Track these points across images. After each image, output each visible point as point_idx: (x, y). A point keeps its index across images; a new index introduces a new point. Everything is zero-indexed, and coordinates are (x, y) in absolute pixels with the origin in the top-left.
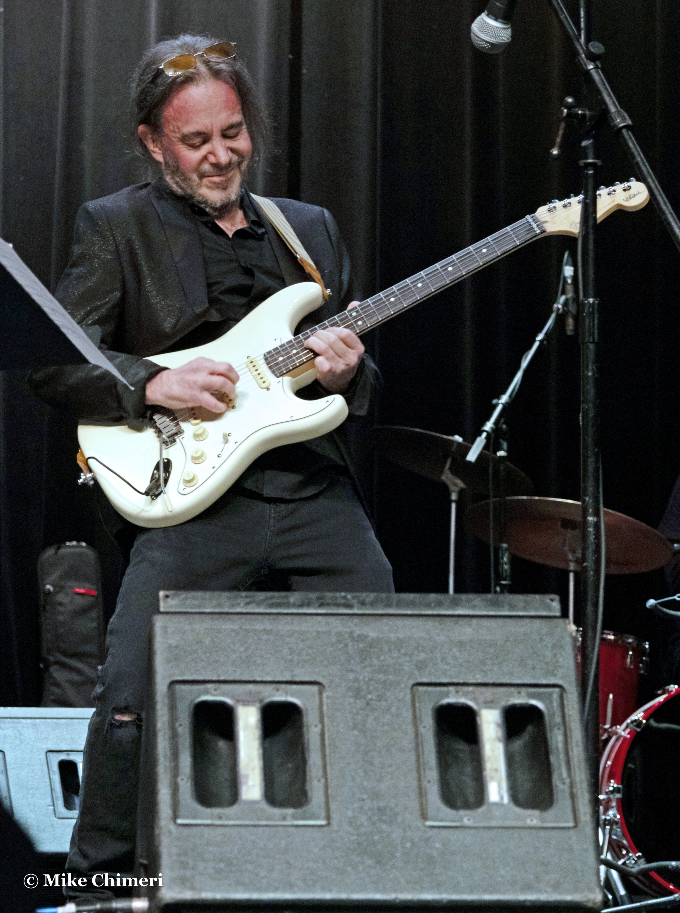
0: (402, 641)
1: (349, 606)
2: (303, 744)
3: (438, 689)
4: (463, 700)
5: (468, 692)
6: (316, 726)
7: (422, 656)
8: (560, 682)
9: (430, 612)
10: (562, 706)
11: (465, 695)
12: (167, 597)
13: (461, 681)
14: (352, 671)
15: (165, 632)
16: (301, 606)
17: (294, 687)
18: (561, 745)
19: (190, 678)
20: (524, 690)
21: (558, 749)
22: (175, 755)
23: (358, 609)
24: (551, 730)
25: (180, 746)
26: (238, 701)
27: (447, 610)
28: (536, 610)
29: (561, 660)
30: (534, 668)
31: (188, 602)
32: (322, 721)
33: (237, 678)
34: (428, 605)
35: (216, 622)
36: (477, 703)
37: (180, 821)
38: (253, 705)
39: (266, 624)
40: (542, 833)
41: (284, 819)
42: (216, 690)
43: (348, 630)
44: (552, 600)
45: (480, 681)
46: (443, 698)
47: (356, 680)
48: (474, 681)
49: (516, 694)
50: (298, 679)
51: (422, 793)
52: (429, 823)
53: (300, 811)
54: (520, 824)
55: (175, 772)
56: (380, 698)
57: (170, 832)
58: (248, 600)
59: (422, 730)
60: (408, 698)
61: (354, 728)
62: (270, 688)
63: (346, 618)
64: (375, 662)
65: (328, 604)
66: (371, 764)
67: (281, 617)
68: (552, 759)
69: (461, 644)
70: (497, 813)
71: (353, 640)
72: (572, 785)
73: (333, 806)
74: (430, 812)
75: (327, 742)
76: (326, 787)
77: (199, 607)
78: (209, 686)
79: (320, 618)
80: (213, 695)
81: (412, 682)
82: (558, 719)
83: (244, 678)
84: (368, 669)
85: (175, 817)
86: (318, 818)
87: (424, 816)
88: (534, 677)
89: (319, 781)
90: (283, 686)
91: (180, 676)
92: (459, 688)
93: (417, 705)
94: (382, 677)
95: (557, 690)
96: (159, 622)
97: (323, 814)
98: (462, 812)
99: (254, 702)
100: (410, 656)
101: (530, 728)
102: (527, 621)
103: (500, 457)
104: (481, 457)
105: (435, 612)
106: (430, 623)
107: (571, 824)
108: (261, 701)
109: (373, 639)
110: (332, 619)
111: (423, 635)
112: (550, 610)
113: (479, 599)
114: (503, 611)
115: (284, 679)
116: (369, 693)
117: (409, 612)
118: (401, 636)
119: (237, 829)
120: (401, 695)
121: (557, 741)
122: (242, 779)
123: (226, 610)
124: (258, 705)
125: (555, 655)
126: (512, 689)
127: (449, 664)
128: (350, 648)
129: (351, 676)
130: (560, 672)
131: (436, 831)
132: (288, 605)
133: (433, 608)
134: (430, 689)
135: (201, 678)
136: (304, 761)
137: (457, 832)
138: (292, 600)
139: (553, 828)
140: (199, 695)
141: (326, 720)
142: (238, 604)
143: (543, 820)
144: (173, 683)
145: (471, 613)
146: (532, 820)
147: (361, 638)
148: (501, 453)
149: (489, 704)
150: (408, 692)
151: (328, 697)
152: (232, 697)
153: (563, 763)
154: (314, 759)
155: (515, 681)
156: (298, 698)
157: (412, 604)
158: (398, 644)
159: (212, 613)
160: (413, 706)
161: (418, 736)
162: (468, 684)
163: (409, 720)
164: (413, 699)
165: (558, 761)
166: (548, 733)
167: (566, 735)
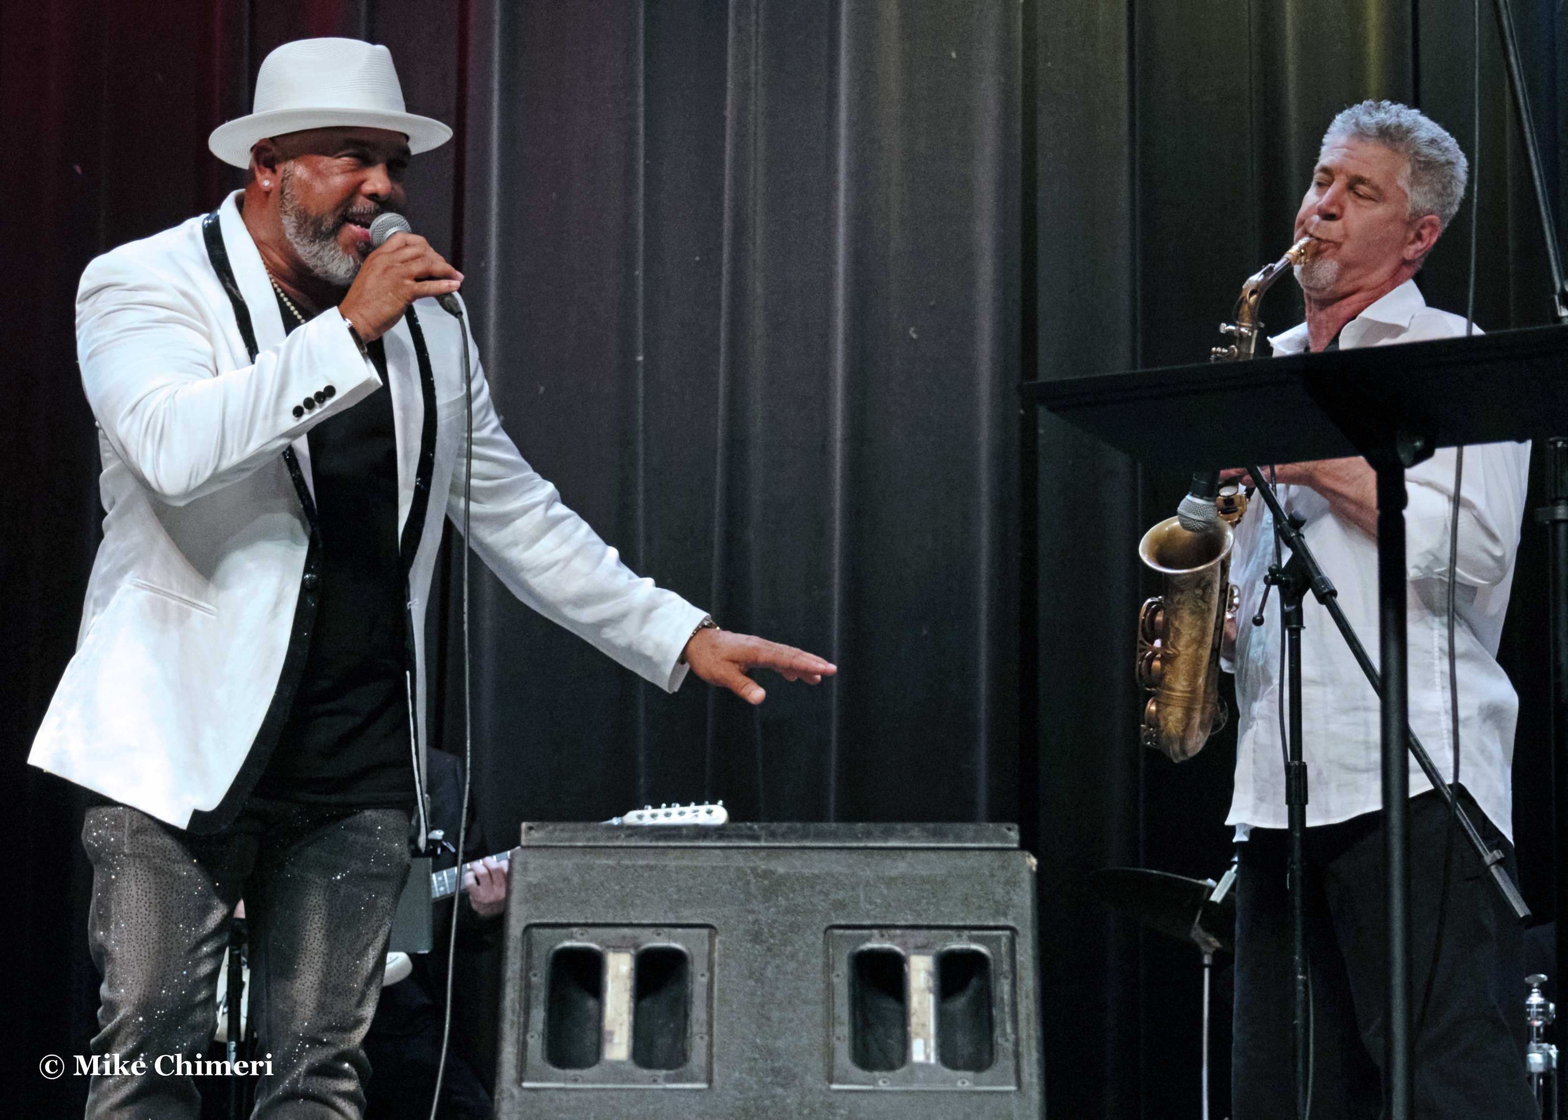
0: (818, 877)
1: (757, 839)
2: (686, 995)
3: (858, 932)
4: (887, 945)
5: (894, 936)
6: (703, 975)
7: (841, 895)
8: (1011, 923)
9: (855, 845)
10: (1013, 951)
11: (892, 939)
13: (888, 923)
14: (752, 912)
15: (525, 869)
16: (696, 838)
17: (678, 931)
18: (1006, 997)
19: (552, 921)
20: (966, 933)
21: (1002, 999)
22: (526, 1008)
23: (766, 841)
24: (997, 979)
25: (533, 999)
26: (608, 947)
27: (876, 841)
28: (988, 840)
29: (1015, 897)
30: (980, 907)
31: (557, 834)
32: (711, 968)
33: (610, 920)
34: (854, 836)
35: (588, 856)
36: (906, 948)
37: (526, 1084)
38: (628, 952)
39: (651, 859)
40: (975, 1098)
41: (654, 1081)
42: (582, 934)
43: (752, 864)
44: (1009, 829)
45: (911, 922)
46: (864, 942)
47: (756, 921)
48: (903, 923)
49: (955, 937)
50: (684, 922)
51: (828, 1051)
52: (835, 1086)
53: (674, 1072)
54: (949, 1087)
55: (525, 1027)
56: (785, 942)
57: (511, 1095)
58: (629, 831)
59: (835, 980)
60: (820, 942)
61: (750, 978)
62: (649, 931)
63: (750, 851)
64: (782, 901)
65: (729, 836)
66: (768, 1019)
67: (669, 851)
68: (996, 1013)
69: (890, 881)
70: (920, 1074)
71: (757, 876)
72: (1017, 1042)
73: (717, 1066)
74: (839, 1073)
75: (715, 994)
76: (711, 1045)
77: (571, 839)
78: (574, 930)
79: (717, 852)
80: (578, 940)
81: (826, 925)
82: (1006, 967)
83: (617, 921)
84: (774, 909)
85: (521, 1078)
86: (696, 1080)
87: (830, 1078)
88: (979, 918)
89: (702, 1038)
90: (666, 930)
91: (539, 917)
92: (884, 932)
93: (831, 950)
94: (790, 918)
95: (1008, 933)
96: (519, 857)
97: (703, 1075)
98: (877, 1073)
99: (627, 947)
100: (827, 895)
101: (974, 982)
102: (978, 853)
105: (862, 845)
106: (855, 856)
107: (1012, 1087)
108: (636, 947)
109: (782, 875)
110: (733, 854)
111: (845, 870)
112: (1007, 841)
113: (917, 829)
114: (948, 842)
115: (668, 922)
116: (772, 936)
117: (830, 845)
118: (816, 872)
119: (595, 1093)
120: (812, 939)
121: (1002, 992)
122: (608, 1037)
123: (602, 843)
124: (633, 951)
125: (1008, 893)
126: (950, 932)
127: (875, 903)
128: (752, 886)
129: (751, 918)
130: (1012, 913)
131: (842, 1095)
132: (680, 837)
133: (858, 839)
134: (848, 932)
135: (565, 921)
136: (686, 1015)
137: (869, 1096)
139: (988, 1092)
140: (561, 940)
141: (717, 970)
142: (617, 838)
143: (977, 1083)
144: (528, 928)
145: (907, 844)
146: (964, 1083)
147: (768, 875)
149: (921, 949)
150: (821, 936)
151: (720, 941)
152: (601, 943)
153: (1008, 1018)
154: (698, 1012)
155: (954, 923)
156: (683, 943)
157: (834, 835)
158: (812, 881)
159: (584, 847)
160: (826, 952)
161: (830, 987)
162: (896, 927)
163: (820, 967)
164: (826, 944)
165: (1001, 1014)
166: (993, 983)
167: (1014, 985)
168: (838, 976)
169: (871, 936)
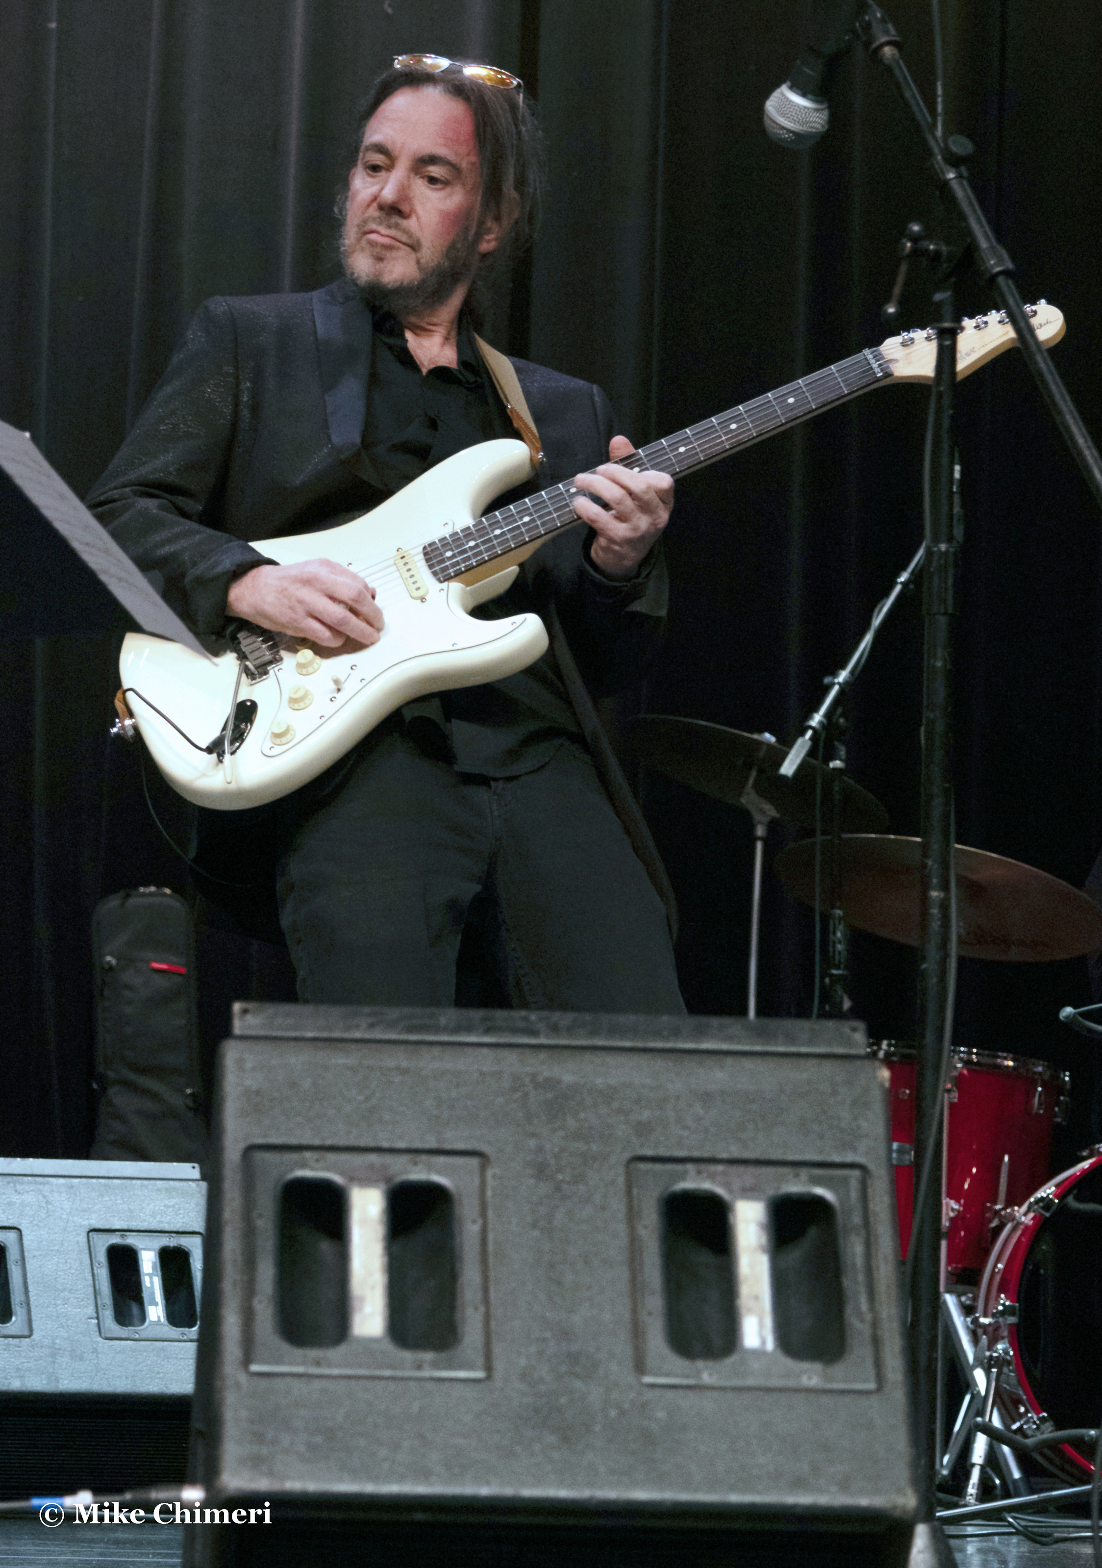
0: (615, 1090)
1: (534, 1033)
2: (453, 1249)
3: (669, 1167)
4: (707, 1185)
5: (716, 1173)
6: (474, 1222)
7: (646, 1115)
8: (863, 1161)
9: (659, 1045)
10: (865, 1197)
11: (712, 1177)
12: (245, 1011)
13: (706, 1154)
14: (534, 1135)
15: (241, 1068)
16: (458, 1030)
17: (442, 1159)
18: (859, 1261)
19: (279, 1141)
20: (804, 1173)
21: (854, 1265)
22: (250, 1263)
23: (548, 1037)
24: (846, 1236)
25: (259, 1249)
26: (352, 1179)
27: (687, 1042)
28: (828, 1044)
29: (864, 1124)
30: (822, 1137)
31: (279, 1020)
32: (483, 1214)
33: (352, 1141)
34: (658, 1034)
35: (322, 1054)
36: (731, 1191)
37: (255, 1368)
38: (378, 1187)
39: (401, 1059)
40: (825, 1400)
41: (419, 1367)
42: (317, 1161)
43: (528, 1069)
44: (854, 1030)
45: (736, 1155)
46: (675, 1182)
47: (540, 1149)
48: (725, 1155)
49: (791, 1177)
50: (448, 1146)
51: (637, 1332)
52: (648, 1379)
53: (444, 1355)
54: (791, 1383)
55: (249, 1290)
56: (578, 1179)
57: (238, 1384)
58: (372, 1020)
59: (642, 1232)
60: (621, 1180)
61: (534, 1225)
62: (404, 1159)
63: (528, 1051)
64: (571, 1122)
65: (500, 1029)
66: (559, 1283)
67: (425, 1049)
68: (846, 1282)
69: (706, 1098)
70: (756, 1365)
71: (537, 1086)
72: (875, 1324)
73: (498, 1348)
74: (651, 1361)
75: (491, 1247)
76: (487, 1318)
77: (298, 1028)
78: (308, 1155)
79: (485, 1051)
80: (312, 1169)
81: (627, 1155)
82: (857, 1220)
83: (362, 1143)
84: (561, 1133)
85: (247, 1359)
86: (471, 1367)
87: (640, 1367)
88: (821, 1152)
89: (476, 1309)
90: (424, 1157)
91: (262, 1137)
92: (703, 1167)
93: (635, 1191)
94: (581, 1146)
95: (857, 1173)
96: (232, 1052)
97: (480, 1361)
98: (700, 1364)
99: (377, 1181)
100: (627, 1115)
101: (813, 1232)
102: (813, 1062)
103: (834, 769)
104: (802, 767)
105: (669, 1045)
106: (660, 1064)
107: (872, 1386)
108: (388, 1180)
109: (569, 1086)
110: (506, 1053)
111: (649, 1082)
112: (851, 1046)
113: (738, 1026)
114: (776, 1044)
115: (427, 1146)
116: (560, 1170)
117: (628, 1044)
118: (613, 1082)
119: (343, 1383)
120: (610, 1176)
121: (854, 1255)
122: (356, 1304)
123: (337, 1034)
124: (383, 1187)
125: (855, 1119)
126: (786, 1170)
127: (688, 1128)
128: (532, 1099)
129: (532, 1143)
130: (863, 1145)
131: (658, 1392)
132: (437, 1029)
133: (666, 1039)
134: (658, 1167)
135: (294, 1141)
136: (454, 1276)
137: (691, 1394)
138: (443, 1021)
139: (843, 1392)
140: (292, 1170)
141: (490, 1214)
142: (357, 1027)
143: (828, 1379)
144: (251, 1149)
145: (725, 1046)
146: (810, 1378)
147: (551, 1084)
148: (837, 764)
149: (748, 1193)
150: (621, 1170)
151: (494, 1176)
152: (342, 1173)
153: (862, 1290)
154: (469, 1274)
155: (790, 1157)
156: (447, 1177)
157: (633, 1031)
158: (608, 1095)
159: (315, 1039)
160: (629, 1193)
161: (634, 1240)
162: (714, 1161)
163: (622, 1214)
164: (630, 1183)
165: (853, 1284)
166: (841, 1241)
167: (869, 1245)
169: (686, 1172)
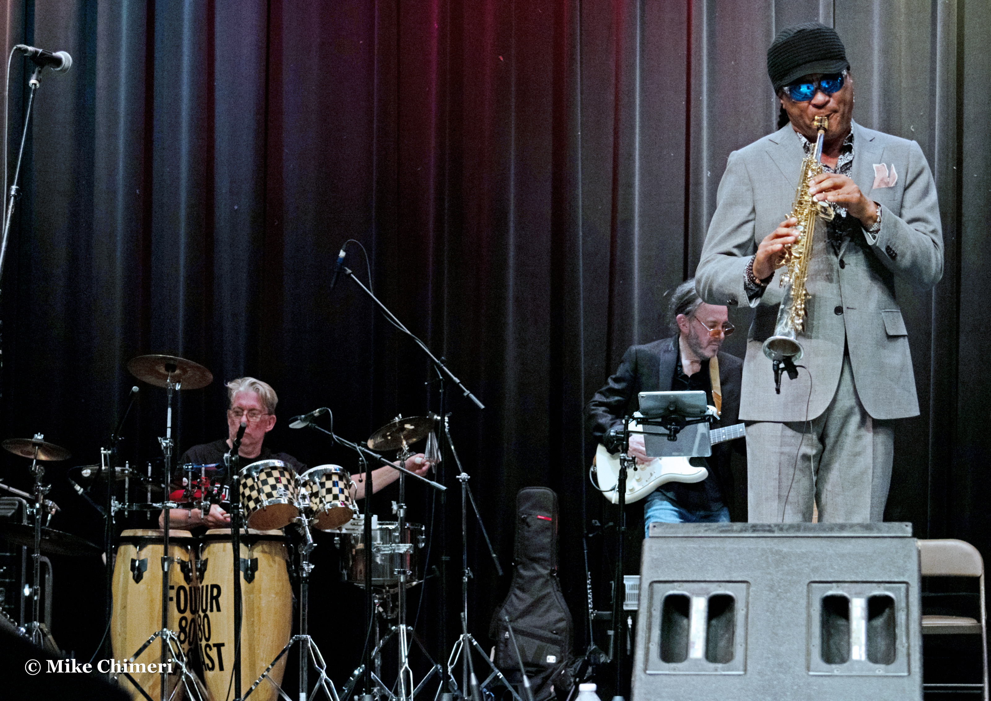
0: (804, 554)
1: (773, 531)
2: (733, 622)
3: (825, 585)
4: (841, 592)
5: (845, 587)
6: (743, 610)
7: (817, 564)
8: (907, 580)
9: (825, 535)
10: (907, 596)
11: (843, 589)
13: (841, 579)
14: (770, 574)
15: (651, 549)
16: (741, 531)
17: (731, 584)
18: (903, 621)
19: (664, 579)
20: (883, 585)
21: (901, 623)
22: (649, 629)
23: (778, 533)
24: (898, 612)
25: (653, 623)
26: (693, 594)
27: (835, 533)
28: (895, 532)
29: (909, 565)
30: (890, 571)
31: (668, 530)
32: (747, 607)
33: (694, 579)
34: (824, 530)
35: (684, 543)
36: (850, 594)
37: (648, 672)
38: (703, 596)
39: (716, 544)
40: (886, 679)
41: (716, 670)
42: (680, 587)
43: (769, 547)
44: (907, 526)
45: (854, 579)
46: (828, 591)
47: (771, 579)
48: (849, 580)
49: (877, 588)
50: (733, 579)
51: (808, 653)
52: (811, 673)
53: (727, 665)
54: (871, 673)
55: (648, 640)
56: (787, 591)
57: (641, 678)
58: (706, 528)
59: (812, 612)
60: (805, 591)
61: (767, 611)
62: (715, 585)
63: (769, 539)
64: (785, 568)
65: (758, 531)
66: (776, 634)
67: (728, 539)
68: (897, 631)
69: (842, 556)
70: (857, 666)
71: (772, 553)
72: (909, 648)
73: (749, 661)
74: (813, 665)
75: (749, 620)
76: (746, 649)
77: (676, 533)
78: (676, 584)
79: (751, 539)
80: (677, 590)
81: (808, 581)
82: (903, 605)
83: (698, 579)
84: (781, 572)
85: (646, 668)
86: (738, 669)
87: (808, 668)
88: (889, 577)
89: (741, 645)
90: (724, 584)
91: (657, 577)
92: (839, 584)
93: (811, 595)
94: (789, 578)
95: (904, 585)
96: (647, 544)
97: (742, 667)
98: (833, 666)
99: (703, 594)
100: (809, 564)
101: (887, 611)
102: (889, 539)
105: (828, 535)
106: (824, 541)
107: (905, 673)
108: (709, 594)
109: (785, 553)
110: (760, 539)
111: (819, 550)
112: (904, 532)
114: (874, 533)
115: (725, 579)
116: (780, 587)
117: (811, 535)
118: (803, 550)
119: (684, 677)
120: (800, 589)
121: (901, 619)
122: (691, 645)
123: (691, 535)
124: (707, 596)
125: (905, 562)
126: (874, 585)
127: (834, 568)
128: (770, 559)
129: (769, 577)
130: (907, 575)
131: (815, 678)
132: (732, 531)
133: (827, 532)
134: (820, 585)
135: (671, 579)
136: (733, 633)
137: (829, 678)
138: (735, 528)
139: (892, 676)
140: (670, 590)
141: (750, 606)
142: (699, 532)
143: (887, 671)
144: (653, 582)
145: (852, 535)
146: (879, 671)
147: (778, 552)
149: (858, 595)
150: (805, 587)
151: (753, 591)
152: (689, 592)
153: (904, 634)
154: (739, 631)
155: (876, 580)
156: (732, 592)
158: (801, 556)
160: (808, 597)
161: (809, 616)
162: (844, 582)
163: (804, 605)
164: (808, 592)
165: (900, 631)
166: (896, 613)
167: (908, 615)
168: (814, 610)
169: (833, 587)
